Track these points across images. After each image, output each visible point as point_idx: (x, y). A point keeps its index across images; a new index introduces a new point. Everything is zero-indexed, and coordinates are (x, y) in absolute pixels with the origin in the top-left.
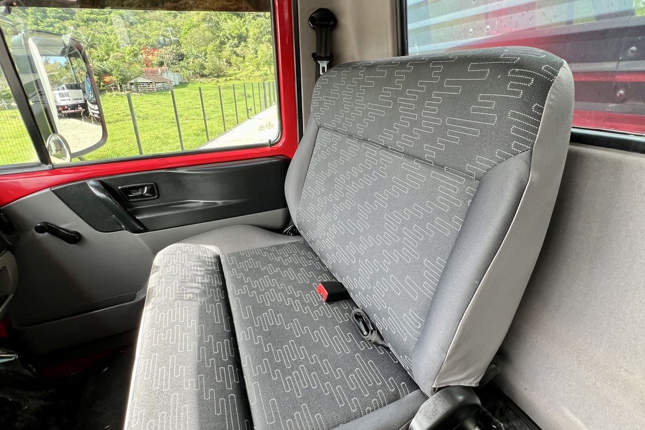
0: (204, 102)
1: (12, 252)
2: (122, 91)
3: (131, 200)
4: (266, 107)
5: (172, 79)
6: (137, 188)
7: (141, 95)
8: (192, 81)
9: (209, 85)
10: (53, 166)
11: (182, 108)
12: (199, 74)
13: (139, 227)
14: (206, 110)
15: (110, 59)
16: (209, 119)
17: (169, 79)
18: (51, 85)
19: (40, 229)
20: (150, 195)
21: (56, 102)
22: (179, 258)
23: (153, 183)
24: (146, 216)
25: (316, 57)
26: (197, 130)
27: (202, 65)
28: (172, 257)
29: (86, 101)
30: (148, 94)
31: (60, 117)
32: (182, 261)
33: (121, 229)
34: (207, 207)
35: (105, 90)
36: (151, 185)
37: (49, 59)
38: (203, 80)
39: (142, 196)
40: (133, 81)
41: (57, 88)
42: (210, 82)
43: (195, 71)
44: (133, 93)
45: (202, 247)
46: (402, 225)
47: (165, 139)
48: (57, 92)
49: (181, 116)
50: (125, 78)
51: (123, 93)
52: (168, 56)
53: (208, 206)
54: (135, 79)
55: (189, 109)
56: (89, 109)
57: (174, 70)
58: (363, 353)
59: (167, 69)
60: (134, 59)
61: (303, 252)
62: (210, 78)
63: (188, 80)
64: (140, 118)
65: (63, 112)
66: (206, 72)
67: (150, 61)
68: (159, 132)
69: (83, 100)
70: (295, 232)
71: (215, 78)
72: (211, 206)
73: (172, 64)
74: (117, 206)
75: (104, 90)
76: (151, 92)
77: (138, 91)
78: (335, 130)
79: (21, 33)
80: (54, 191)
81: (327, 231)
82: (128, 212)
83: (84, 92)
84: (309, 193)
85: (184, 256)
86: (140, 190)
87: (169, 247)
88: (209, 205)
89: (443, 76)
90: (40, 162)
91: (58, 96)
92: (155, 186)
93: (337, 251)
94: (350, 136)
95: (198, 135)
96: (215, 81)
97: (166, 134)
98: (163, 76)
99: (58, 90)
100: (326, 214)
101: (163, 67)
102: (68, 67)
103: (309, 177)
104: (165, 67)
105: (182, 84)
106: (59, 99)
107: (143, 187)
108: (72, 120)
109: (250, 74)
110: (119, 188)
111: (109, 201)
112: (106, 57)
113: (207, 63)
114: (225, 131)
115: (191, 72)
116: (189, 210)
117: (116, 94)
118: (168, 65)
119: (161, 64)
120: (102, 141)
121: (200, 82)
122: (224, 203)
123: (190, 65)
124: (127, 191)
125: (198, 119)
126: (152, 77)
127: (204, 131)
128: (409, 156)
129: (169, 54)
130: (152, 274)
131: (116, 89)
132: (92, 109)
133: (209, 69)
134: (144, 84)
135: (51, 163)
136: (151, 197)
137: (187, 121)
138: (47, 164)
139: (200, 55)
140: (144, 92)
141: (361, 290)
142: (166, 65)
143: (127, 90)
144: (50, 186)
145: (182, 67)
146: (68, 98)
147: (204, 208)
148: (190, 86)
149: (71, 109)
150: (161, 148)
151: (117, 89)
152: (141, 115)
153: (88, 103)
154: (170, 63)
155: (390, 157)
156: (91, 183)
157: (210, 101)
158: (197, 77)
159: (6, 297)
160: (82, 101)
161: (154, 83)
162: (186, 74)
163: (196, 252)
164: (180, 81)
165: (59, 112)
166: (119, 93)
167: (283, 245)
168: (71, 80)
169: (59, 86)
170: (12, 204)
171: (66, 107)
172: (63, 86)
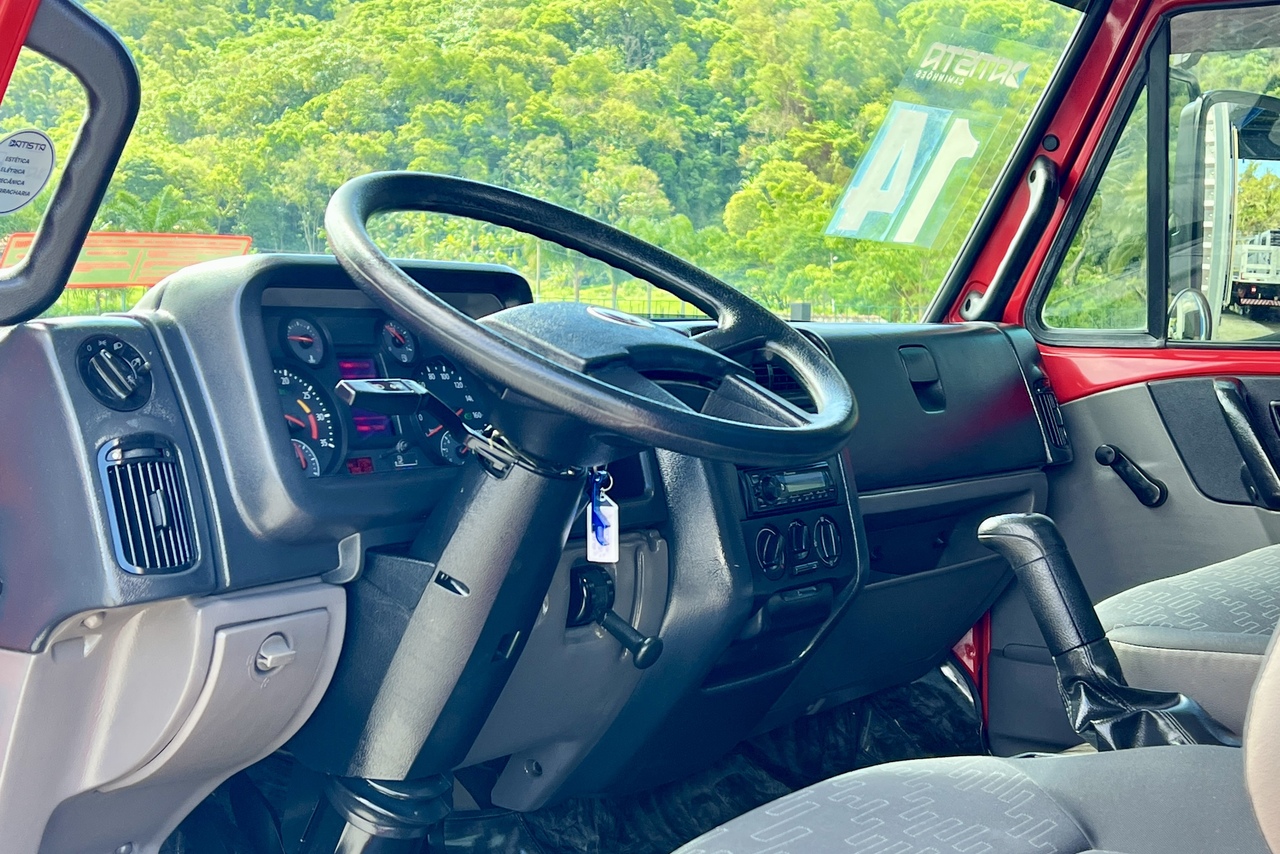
10: (1166, 341)
19: (1103, 458)
21: (1236, 272)
41: (1251, 239)
80: (1150, 390)
90: (1147, 333)
99: (1252, 242)
106: (1245, 265)
110: (1272, 403)
144: (1149, 378)
146: (1265, 267)
149: (1262, 298)
156: (1220, 383)
169: (1256, 233)
171: (1254, 290)
172: (1263, 234)
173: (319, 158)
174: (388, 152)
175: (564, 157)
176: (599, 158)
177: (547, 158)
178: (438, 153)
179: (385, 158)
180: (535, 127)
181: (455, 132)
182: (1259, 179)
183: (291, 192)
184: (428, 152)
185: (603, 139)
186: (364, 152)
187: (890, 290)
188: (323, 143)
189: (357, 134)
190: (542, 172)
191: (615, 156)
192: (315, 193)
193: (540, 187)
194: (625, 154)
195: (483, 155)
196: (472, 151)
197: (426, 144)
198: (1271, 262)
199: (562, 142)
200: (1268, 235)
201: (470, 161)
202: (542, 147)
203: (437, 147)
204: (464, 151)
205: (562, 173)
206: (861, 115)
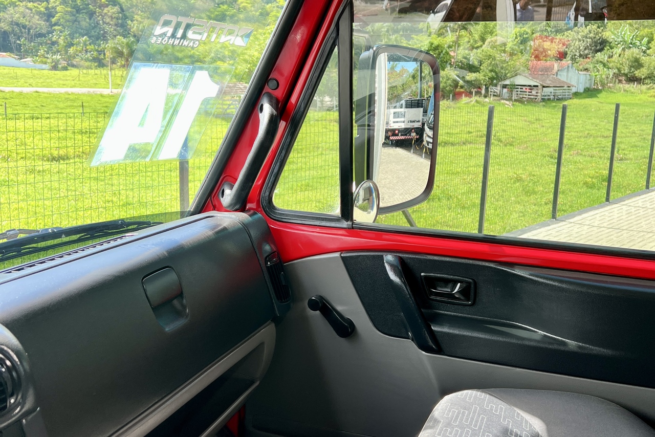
0: (619, 127)
1: (276, 326)
2: (485, 96)
3: (433, 297)
5: (574, 83)
6: (446, 282)
7: (513, 105)
8: (610, 87)
9: (643, 97)
10: (352, 224)
11: (576, 134)
12: (626, 75)
13: (431, 343)
14: (621, 142)
15: (484, 46)
16: (621, 160)
17: (569, 82)
18: (389, 100)
19: (314, 305)
20: (462, 298)
21: (387, 123)
22: (472, 419)
23: (470, 280)
24: (446, 330)
26: (592, 178)
27: (637, 60)
28: (464, 413)
29: (423, 124)
30: (525, 105)
31: (385, 144)
32: (475, 426)
33: (407, 336)
34: (547, 346)
35: (463, 92)
36: (467, 282)
37: (396, 65)
38: (633, 87)
39: (451, 296)
40: (507, 82)
41: (394, 106)
42: (644, 91)
43: (619, 70)
44: (502, 101)
45: (518, 414)
47: (530, 184)
48: (392, 111)
49: (570, 147)
50: (497, 76)
51: (487, 100)
52: (577, 43)
53: (550, 343)
54: (512, 79)
55: (589, 136)
56: (425, 135)
57: (581, 67)
59: (570, 65)
60: (519, 47)
62: (647, 84)
63: (603, 85)
64: (501, 141)
65: (391, 138)
66: (641, 73)
67: (545, 50)
68: (525, 169)
69: (420, 124)
72: (555, 347)
73: (581, 56)
74: (411, 302)
75: (460, 94)
76: (532, 101)
77: (510, 99)
79: (373, 48)
80: (343, 258)
82: (422, 314)
83: (425, 112)
85: (483, 419)
86: (450, 285)
87: (465, 392)
88: (552, 344)
90: (340, 216)
91: (392, 116)
92: (472, 286)
95: (591, 186)
97: (534, 175)
98: (559, 77)
99: (395, 107)
101: (564, 62)
102: (416, 75)
104: (567, 62)
105: (590, 92)
106: (392, 119)
107: (455, 282)
108: (400, 151)
110: (422, 274)
111: (404, 291)
112: (479, 44)
113: (648, 58)
114: (647, 187)
115: (611, 73)
116: (514, 341)
117: (477, 101)
118: (573, 59)
119: (562, 56)
120: (423, 196)
121: (625, 91)
122: (580, 347)
123: (613, 59)
124: (433, 282)
125: (601, 158)
126: (540, 77)
127: (604, 180)
129: (580, 41)
130: (426, 429)
131: (478, 93)
132: (428, 136)
133: (648, 69)
134: (524, 88)
135: (352, 220)
136: (463, 300)
137: (579, 158)
138: (347, 220)
139: (638, 44)
140: (520, 101)
142: (569, 58)
143: (494, 95)
144: (341, 250)
145: (598, 62)
146: (402, 119)
147: (542, 345)
148: (603, 96)
149: (401, 135)
150: (519, 199)
151: (480, 93)
152: (503, 137)
153: (426, 127)
154: (578, 54)
156: (389, 257)
157: (634, 128)
158: (620, 81)
159: (252, 383)
160: (417, 125)
161: (540, 87)
162: (601, 75)
163: (504, 420)
164: (588, 86)
165: (387, 138)
166: (481, 99)
168: (415, 94)
169: (397, 102)
170: (297, 263)
171: (397, 132)
172: (401, 102)
173: (15, 12)
174: (46, 10)
175: (120, 15)
176: (136, 16)
177: (114, 16)
178: (67, 11)
179: (44, 14)
180: (107, 3)
181: (74, 3)
182: (398, 72)
183: (3, 26)
184: (63, 11)
185: (136, 8)
186: (36, 11)
187: (249, 72)
188: (16, 6)
189: (31, 3)
190: (112, 21)
191: (142, 16)
192: (15, 26)
193: (111, 27)
194: (145, 15)
195: (86, 13)
196: (81, 12)
197: (62, 8)
198: (406, 116)
199: (119, 9)
200: (403, 102)
201: (81, 16)
202: (111, 11)
203: (66, 9)
204: (78, 11)
205: (120, 21)
206: (237, 3)
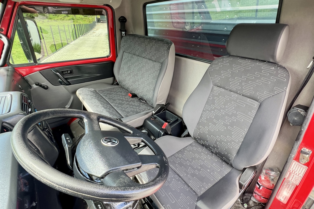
3: (64, 75)
4: (76, 38)
10: (38, 64)
13: (68, 83)
24: (69, 80)
25: (121, 31)
33: (61, 85)
36: (71, 70)
46: (149, 75)
58: (142, 105)
61: (121, 89)
70: (118, 84)
71: (41, 20)
78: (129, 53)
80: (40, 72)
81: (129, 81)
84: (122, 71)
86: (67, 72)
89: (155, 43)
93: (133, 85)
94: (134, 55)
96: (42, 21)
100: (128, 76)
103: (122, 67)
109: (63, 19)
110: (61, 71)
116: (84, 78)
128: (149, 59)
136: (71, 74)
141: (140, 92)
144: (38, 70)
155: (145, 60)
167: (115, 88)
